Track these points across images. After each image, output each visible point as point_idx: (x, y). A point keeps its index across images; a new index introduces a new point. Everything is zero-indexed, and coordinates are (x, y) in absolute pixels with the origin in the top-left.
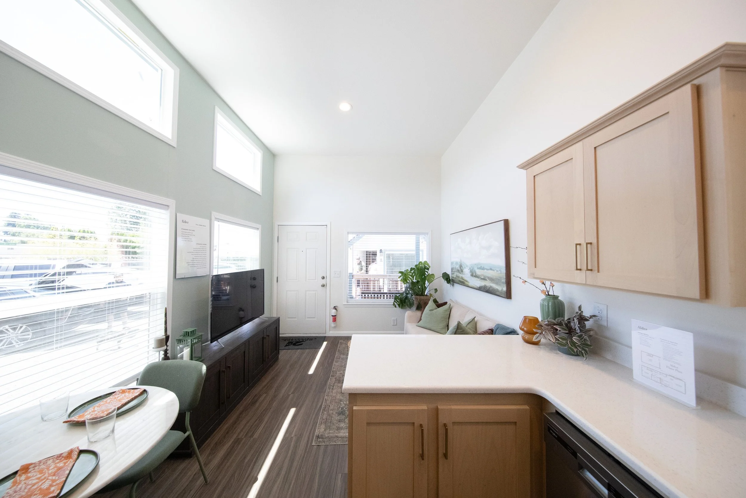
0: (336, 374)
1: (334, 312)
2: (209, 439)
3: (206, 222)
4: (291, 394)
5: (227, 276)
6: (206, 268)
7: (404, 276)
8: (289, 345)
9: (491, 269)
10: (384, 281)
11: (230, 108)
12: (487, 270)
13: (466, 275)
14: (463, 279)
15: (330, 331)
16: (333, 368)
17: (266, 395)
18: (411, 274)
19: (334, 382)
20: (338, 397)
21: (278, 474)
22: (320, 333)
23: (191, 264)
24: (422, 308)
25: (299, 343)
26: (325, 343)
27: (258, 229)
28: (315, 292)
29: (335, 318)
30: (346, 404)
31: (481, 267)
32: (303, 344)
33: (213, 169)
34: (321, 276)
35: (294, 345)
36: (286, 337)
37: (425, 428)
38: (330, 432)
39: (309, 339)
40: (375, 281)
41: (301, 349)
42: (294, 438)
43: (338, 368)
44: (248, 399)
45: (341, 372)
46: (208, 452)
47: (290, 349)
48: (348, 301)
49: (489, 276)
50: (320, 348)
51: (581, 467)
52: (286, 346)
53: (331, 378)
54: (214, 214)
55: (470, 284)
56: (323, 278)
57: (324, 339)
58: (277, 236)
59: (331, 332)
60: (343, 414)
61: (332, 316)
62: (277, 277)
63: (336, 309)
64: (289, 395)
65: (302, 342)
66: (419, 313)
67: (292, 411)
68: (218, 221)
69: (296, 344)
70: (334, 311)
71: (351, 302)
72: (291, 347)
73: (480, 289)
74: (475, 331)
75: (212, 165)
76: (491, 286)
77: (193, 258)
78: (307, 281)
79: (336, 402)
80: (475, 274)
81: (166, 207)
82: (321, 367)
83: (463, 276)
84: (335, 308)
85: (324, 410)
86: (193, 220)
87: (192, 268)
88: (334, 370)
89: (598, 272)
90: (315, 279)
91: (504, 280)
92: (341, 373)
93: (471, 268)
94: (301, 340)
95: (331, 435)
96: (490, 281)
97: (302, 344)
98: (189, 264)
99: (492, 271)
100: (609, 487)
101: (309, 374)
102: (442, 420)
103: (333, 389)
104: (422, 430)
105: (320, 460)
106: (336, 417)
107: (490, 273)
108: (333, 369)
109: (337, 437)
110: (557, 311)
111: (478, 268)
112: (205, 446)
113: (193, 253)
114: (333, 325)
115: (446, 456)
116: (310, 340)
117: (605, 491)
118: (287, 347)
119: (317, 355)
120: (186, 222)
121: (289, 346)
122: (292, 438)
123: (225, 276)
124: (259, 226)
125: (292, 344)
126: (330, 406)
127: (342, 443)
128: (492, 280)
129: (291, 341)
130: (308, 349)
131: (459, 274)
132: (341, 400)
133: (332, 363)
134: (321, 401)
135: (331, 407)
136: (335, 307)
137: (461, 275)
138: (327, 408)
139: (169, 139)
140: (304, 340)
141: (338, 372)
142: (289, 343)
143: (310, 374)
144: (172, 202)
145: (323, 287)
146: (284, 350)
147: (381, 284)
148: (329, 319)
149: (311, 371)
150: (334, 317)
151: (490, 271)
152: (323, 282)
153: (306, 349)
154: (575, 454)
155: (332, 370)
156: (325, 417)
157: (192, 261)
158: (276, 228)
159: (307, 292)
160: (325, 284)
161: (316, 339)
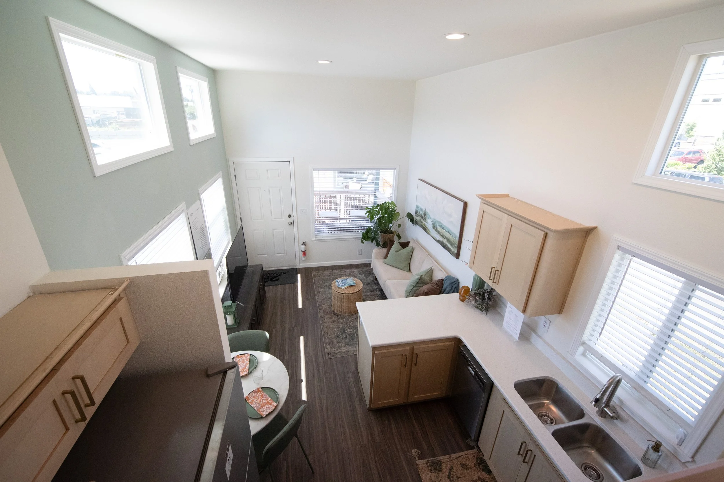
0: (322, 306)
1: (303, 248)
4: (295, 327)
7: (371, 212)
9: (449, 232)
10: (340, 198)
12: (446, 231)
13: (429, 224)
14: (425, 226)
15: (300, 263)
16: (317, 302)
18: (377, 210)
19: (323, 314)
20: (331, 326)
21: (314, 376)
22: (291, 266)
24: (388, 245)
25: (276, 279)
26: (299, 276)
27: (220, 177)
28: (282, 230)
29: (304, 253)
30: (338, 331)
31: (442, 226)
33: (190, 145)
34: (288, 215)
35: (272, 280)
37: (408, 356)
38: (335, 350)
39: (282, 272)
40: (331, 198)
41: (280, 284)
42: (313, 356)
47: (270, 285)
48: (317, 237)
49: (447, 236)
50: (297, 283)
51: (469, 365)
53: (320, 311)
55: (431, 234)
56: (290, 216)
57: (296, 271)
58: (234, 174)
60: (340, 338)
61: (302, 251)
62: (241, 218)
63: (305, 245)
64: (294, 328)
65: (277, 277)
66: (385, 250)
67: (302, 338)
70: (303, 246)
71: (320, 237)
73: (438, 241)
74: (431, 277)
76: (447, 244)
78: (273, 220)
79: (331, 330)
80: (437, 229)
82: (307, 301)
83: (426, 224)
84: (304, 244)
85: (324, 335)
88: (319, 303)
89: (498, 285)
90: (282, 218)
91: (456, 246)
93: (434, 222)
94: (275, 275)
95: (336, 351)
96: (447, 241)
97: (278, 279)
99: (449, 234)
100: (474, 372)
101: (299, 309)
102: (415, 352)
103: (325, 320)
104: (407, 357)
105: (335, 367)
106: (335, 340)
107: (447, 235)
109: (340, 352)
110: (481, 282)
111: (439, 225)
114: (303, 259)
115: (416, 364)
116: (284, 274)
117: (473, 373)
119: (298, 290)
120: (192, 215)
122: (311, 356)
124: (220, 173)
125: (268, 280)
126: (328, 332)
127: (345, 356)
128: (448, 240)
129: (265, 276)
130: (287, 284)
131: (422, 220)
132: (334, 328)
133: (314, 296)
134: (320, 330)
135: (329, 334)
136: (304, 243)
137: (424, 222)
138: (326, 335)
142: (265, 279)
145: (291, 225)
147: (338, 201)
148: (299, 254)
149: (300, 306)
150: (303, 252)
151: (448, 233)
152: (290, 220)
153: (285, 284)
154: (467, 361)
156: (327, 341)
158: (231, 165)
159: (275, 231)
160: (293, 223)
161: (289, 272)
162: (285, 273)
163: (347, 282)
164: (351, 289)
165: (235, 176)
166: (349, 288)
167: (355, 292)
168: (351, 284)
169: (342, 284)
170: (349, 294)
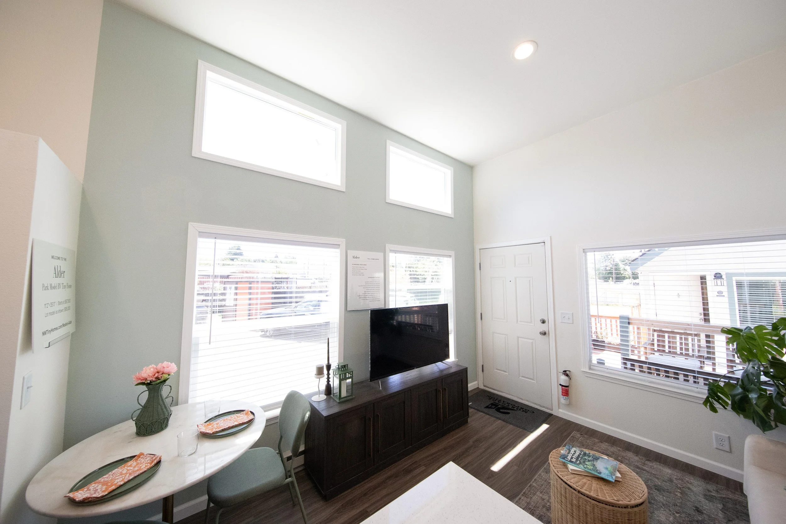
0: (534, 494)
1: (563, 379)
2: (350, 490)
3: (380, 255)
5: (416, 309)
6: (379, 301)
8: (492, 408)
11: (405, 136)
15: (559, 408)
16: (533, 480)
17: (425, 468)
22: (544, 407)
23: (363, 297)
25: (505, 411)
26: (545, 427)
27: (450, 256)
28: (531, 341)
29: (566, 390)
32: (510, 415)
33: (386, 202)
34: (541, 318)
35: (498, 410)
36: (494, 394)
39: (523, 409)
41: (504, 421)
43: (542, 485)
44: (405, 463)
45: (544, 497)
46: (338, 505)
47: (489, 414)
48: (592, 367)
50: (532, 432)
52: (487, 407)
53: (520, 498)
54: (389, 246)
56: (543, 322)
57: (547, 417)
58: (479, 262)
59: (560, 410)
61: (560, 385)
62: (481, 314)
63: (567, 375)
68: (395, 253)
69: (501, 410)
70: (563, 377)
71: (599, 370)
72: (492, 411)
75: (385, 199)
77: (365, 292)
78: (519, 323)
81: (336, 246)
82: (516, 468)
84: (565, 373)
86: (364, 255)
87: (363, 300)
88: (534, 484)
90: (530, 321)
92: (543, 500)
94: (510, 407)
97: (509, 413)
98: (360, 297)
101: (490, 470)
108: (533, 482)
112: (342, 496)
113: (364, 287)
114: (563, 400)
118: (486, 410)
119: (519, 443)
120: (357, 258)
121: (490, 409)
123: (414, 309)
124: (452, 253)
125: (495, 408)
129: (497, 402)
130: (513, 424)
136: (565, 371)
139: (338, 186)
140: (515, 409)
141: (538, 493)
142: (492, 404)
143: (492, 471)
144: (342, 241)
145: (545, 336)
146: (482, 412)
148: (557, 391)
149: (497, 467)
150: (563, 387)
152: (544, 328)
153: (511, 424)
155: (531, 482)
157: (363, 295)
158: (477, 252)
159: (520, 339)
160: (547, 332)
161: (533, 412)
162: (526, 411)
163: (595, 463)
164: (595, 484)
165: (480, 264)
166: (589, 478)
167: (600, 497)
168: (600, 473)
169: (574, 460)
170: (579, 492)
